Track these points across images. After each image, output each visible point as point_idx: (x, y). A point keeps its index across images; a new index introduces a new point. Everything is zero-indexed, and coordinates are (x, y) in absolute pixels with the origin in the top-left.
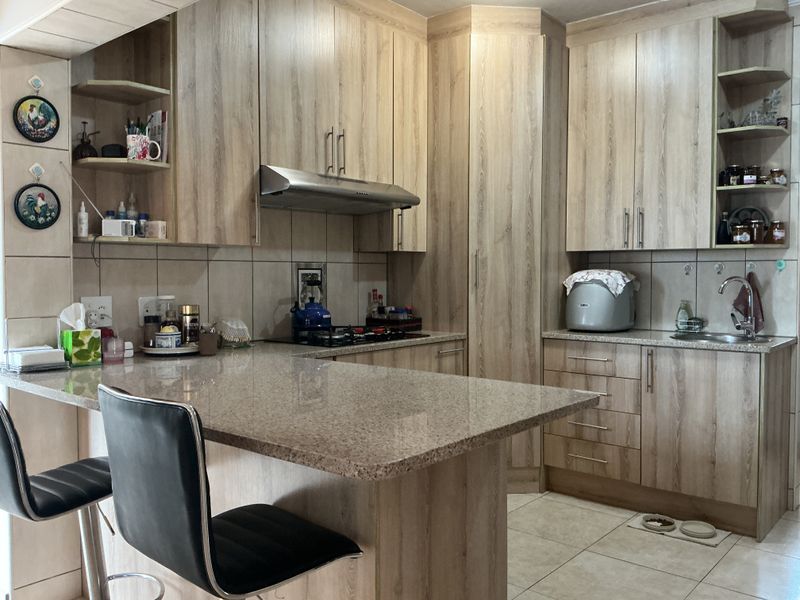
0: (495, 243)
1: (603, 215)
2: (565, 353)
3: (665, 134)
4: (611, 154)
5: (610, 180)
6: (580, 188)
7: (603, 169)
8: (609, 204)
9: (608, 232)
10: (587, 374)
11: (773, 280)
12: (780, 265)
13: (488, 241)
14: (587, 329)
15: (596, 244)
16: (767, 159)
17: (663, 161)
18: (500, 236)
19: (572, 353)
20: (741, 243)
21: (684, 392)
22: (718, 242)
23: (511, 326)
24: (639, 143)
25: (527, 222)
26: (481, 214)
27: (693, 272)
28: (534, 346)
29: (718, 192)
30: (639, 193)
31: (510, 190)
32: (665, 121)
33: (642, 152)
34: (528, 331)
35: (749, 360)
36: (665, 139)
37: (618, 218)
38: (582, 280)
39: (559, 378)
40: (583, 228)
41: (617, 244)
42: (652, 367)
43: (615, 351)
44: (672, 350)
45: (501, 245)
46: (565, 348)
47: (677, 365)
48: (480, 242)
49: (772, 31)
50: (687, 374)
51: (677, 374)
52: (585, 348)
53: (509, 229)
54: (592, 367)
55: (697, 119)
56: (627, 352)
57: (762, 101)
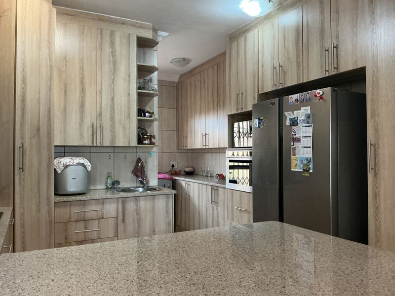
0: (31, 138)
1: (78, 125)
2: (70, 210)
3: (114, 86)
4: (83, 91)
5: (82, 105)
6: (62, 106)
7: (78, 98)
8: (82, 119)
9: (81, 135)
10: (85, 220)
11: (148, 161)
12: (151, 154)
13: (27, 137)
14: (76, 193)
15: (73, 141)
16: (145, 106)
17: (113, 99)
18: (34, 133)
19: (75, 210)
20: (148, 144)
21: (140, 218)
22: (138, 144)
23: (39, 197)
24: (99, 88)
25: (48, 126)
26: (23, 117)
27: (112, 158)
28: (51, 208)
29: (138, 119)
30: (100, 115)
31: (39, 103)
32: (113, 79)
33: (101, 93)
34: (48, 199)
35: (168, 198)
36: (113, 89)
37: (88, 129)
38: (71, 164)
39: (66, 227)
40: (65, 131)
41: (87, 142)
42: (124, 209)
43: (103, 204)
44: (134, 198)
45: (34, 140)
46: (70, 206)
47: (136, 205)
48: (22, 138)
49: (146, 49)
50: (141, 210)
51: (136, 210)
52: (84, 205)
53: (38, 130)
54: (89, 215)
55: (129, 82)
56: (110, 203)
57: (143, 80)
